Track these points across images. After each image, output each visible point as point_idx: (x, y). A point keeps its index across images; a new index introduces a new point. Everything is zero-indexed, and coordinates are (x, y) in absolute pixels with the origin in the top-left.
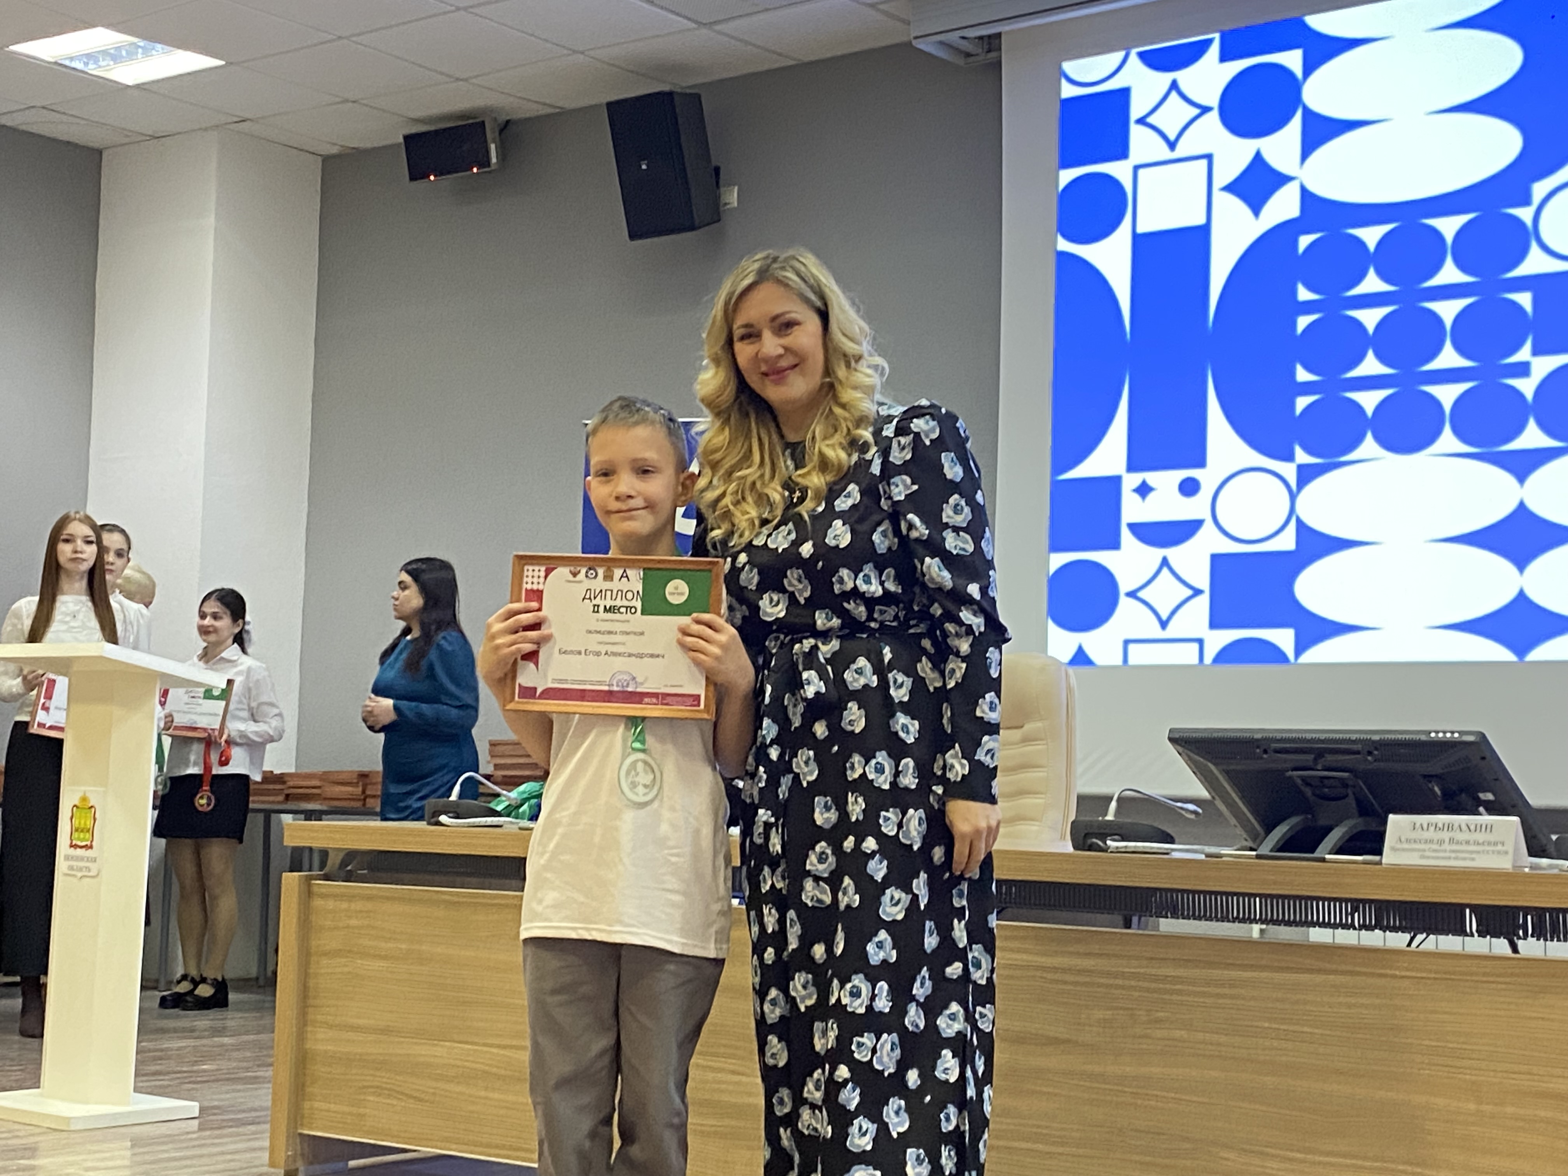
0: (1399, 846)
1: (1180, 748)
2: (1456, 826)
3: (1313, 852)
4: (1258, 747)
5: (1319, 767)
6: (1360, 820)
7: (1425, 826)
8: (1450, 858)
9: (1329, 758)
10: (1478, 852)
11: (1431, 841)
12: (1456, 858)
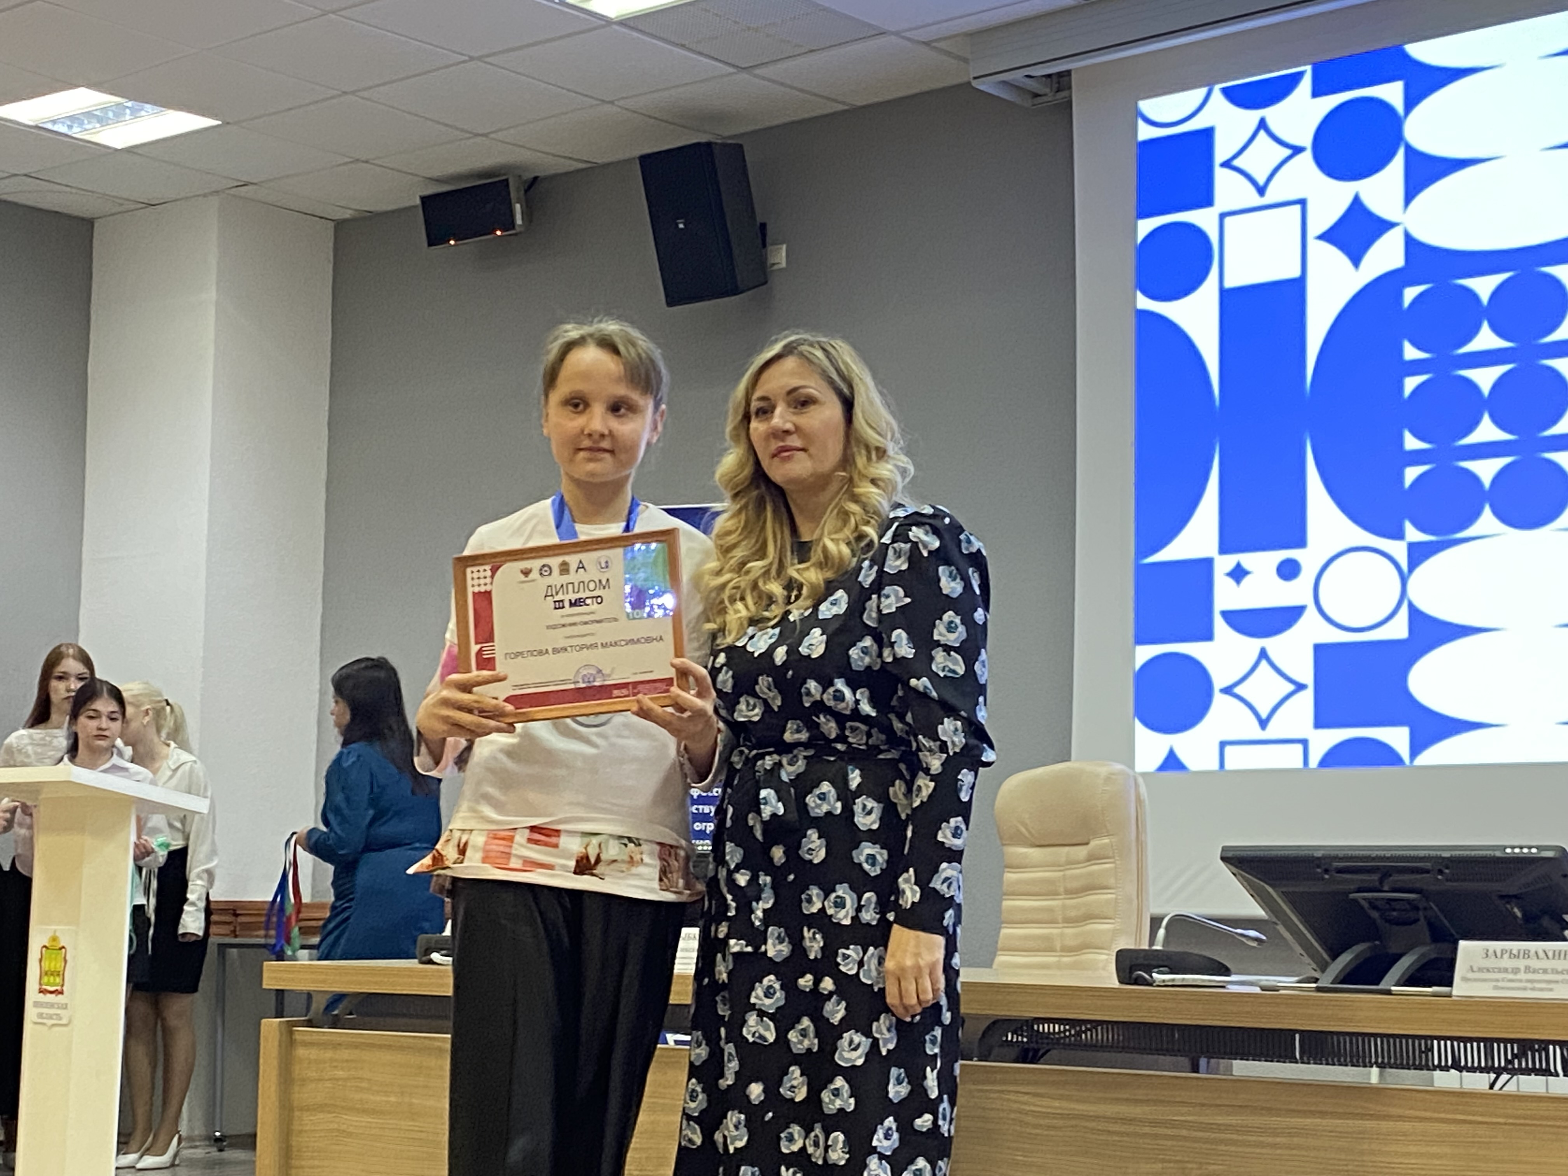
0: (1470, 975)
1: (1235, 870)
2: (1532, 953)
3: (1378, 984)
4: (1318, 867)
5: (1386, 888)
6: (1433, 946)
7: (1499, 954)
8: (1525, 989)
9: (1396, 877)
10: (1557, 982)
11: (1506, 970)
12: (1533, 989)
